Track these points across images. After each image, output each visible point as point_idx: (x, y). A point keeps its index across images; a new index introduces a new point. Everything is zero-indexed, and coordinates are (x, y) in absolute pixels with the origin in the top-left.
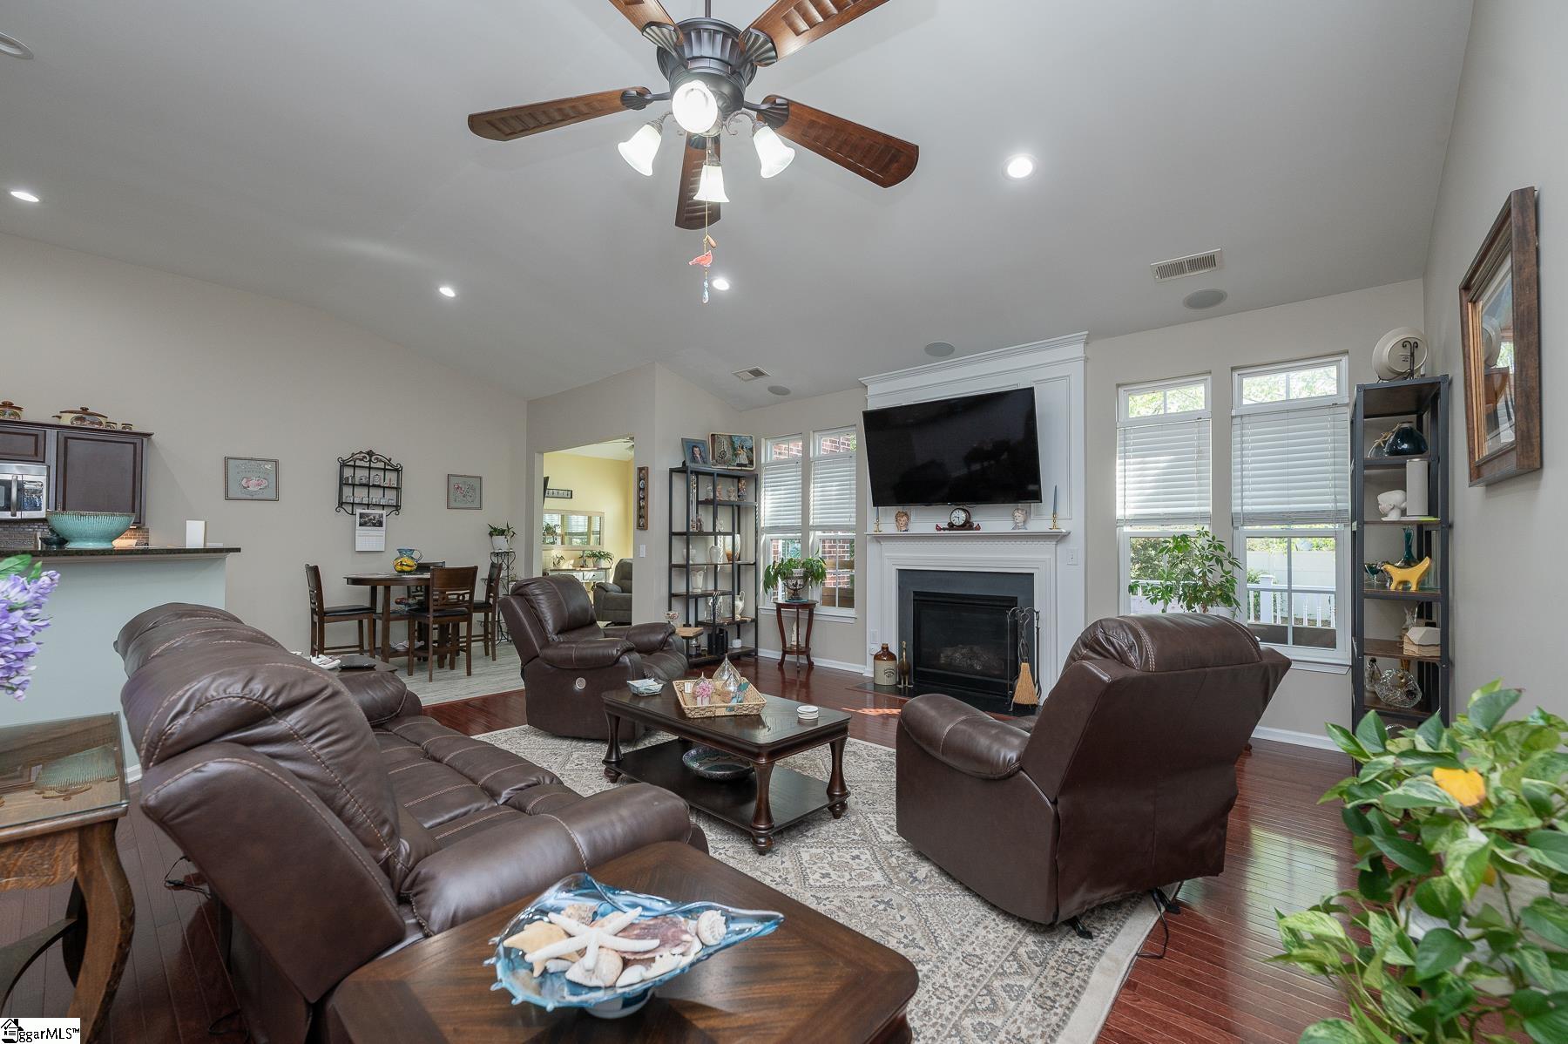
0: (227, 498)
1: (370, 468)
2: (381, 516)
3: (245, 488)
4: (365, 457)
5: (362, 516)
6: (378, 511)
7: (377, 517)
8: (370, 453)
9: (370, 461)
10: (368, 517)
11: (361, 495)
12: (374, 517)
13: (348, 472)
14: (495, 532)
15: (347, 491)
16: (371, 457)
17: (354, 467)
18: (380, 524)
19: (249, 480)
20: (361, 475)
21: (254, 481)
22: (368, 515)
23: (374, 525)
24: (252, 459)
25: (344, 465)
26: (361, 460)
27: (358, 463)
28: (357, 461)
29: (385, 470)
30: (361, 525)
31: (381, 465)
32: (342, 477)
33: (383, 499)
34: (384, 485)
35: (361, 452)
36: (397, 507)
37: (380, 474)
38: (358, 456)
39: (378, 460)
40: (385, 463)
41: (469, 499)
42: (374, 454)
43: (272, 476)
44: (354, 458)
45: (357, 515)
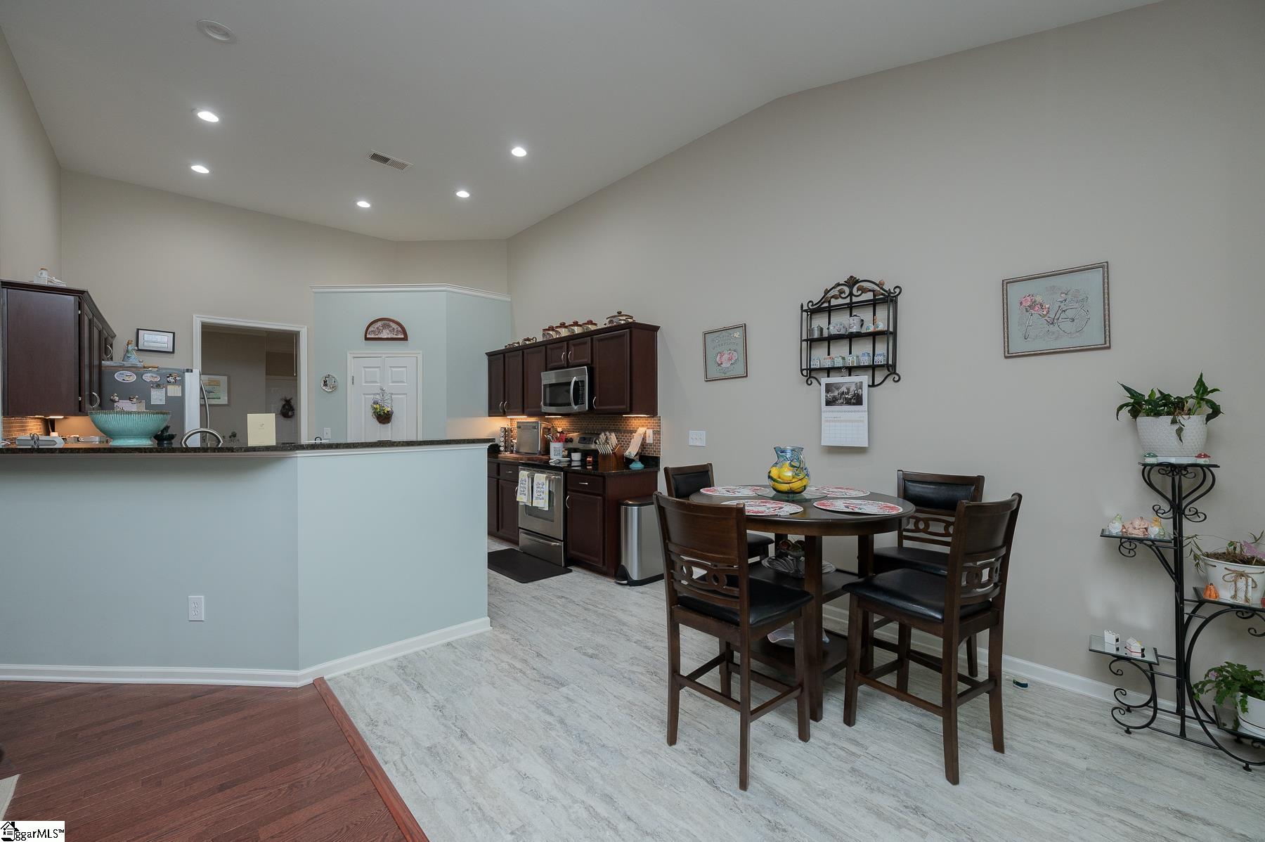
0: (708, 380)
1: (851, 306)
2: (860, 386)
3: (719, 365)
4: (842, 292)
5: (829, 388)
6: (855, 379)
8: (852, 282)
9: (851, 294)
10: (838, 389)
11: (839, 354)
12: (848, 389)
13: (820, 321)
14: (1139, 406)
15: (818, 350)
16: (852, 287)
17: (829, 310)
18: (857, 400)
19: (722, 354)
20: (841, 322)
21: (726, 356)
22: (837, 386)
23: (848, 402)
24: (724, 329)
25: (811, 311)
26: (835, 297)
27: (834, 302)
28: (833, 300)
29: (874, 303)
30: (828, 403)
31: (869, 296)
32: (810, 331)
33: (864, 354)
34: (872, 329)
35: (839, 285)
36: (887, 366)
37: (866, 315)
38: (832, 293)
39: (864, 290)
40: (873, 291)
41: (1067, 326)
42: (858, 282)
43: (741, 349)
44: (825, 298)
45: (823, 388)
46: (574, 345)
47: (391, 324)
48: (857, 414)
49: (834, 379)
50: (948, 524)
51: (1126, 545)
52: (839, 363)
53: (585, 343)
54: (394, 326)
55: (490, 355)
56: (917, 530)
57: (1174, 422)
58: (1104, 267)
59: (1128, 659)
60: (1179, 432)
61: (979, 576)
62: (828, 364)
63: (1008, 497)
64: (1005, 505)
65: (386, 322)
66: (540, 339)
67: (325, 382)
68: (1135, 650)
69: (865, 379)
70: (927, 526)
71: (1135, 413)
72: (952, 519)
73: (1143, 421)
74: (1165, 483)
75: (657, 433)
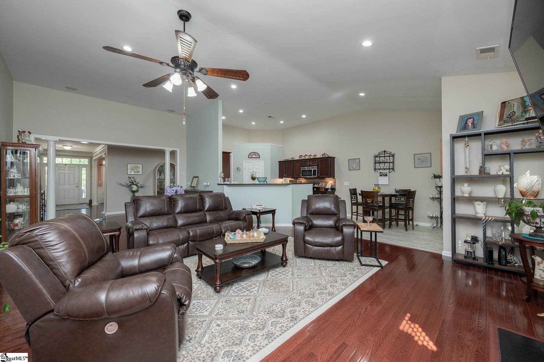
0: (349, 170)
1: (384, 156)
3: (353, 167)
5: (380, 173)
7: (385, 173)
8: (385, 151)
9: (385, 154)
11: (382, 165)
13: (377, 159)
15: (377, 165)
16: (385, 152)
17: (380, 157)
18: (386, 175)
20: (382, 159)
21: (354, 165)
22: (382, 173)
23: (384, 176)
24: (354, 159)
25: (376, 157)
26: (381, 154)
27: (381, 155)
29: (389, 156)
30: (380, 176)
31: (388, 155)
32: (376, 161)
33: (387, 166)
34: (389, 162)
35: (382, 152)
36: (392, 169)
37: (388, 158)
38: (380, 153)
39: (387, 153)
40: (389, 154)
41: (425, 163)
42: (386, 151)
43: (358, 163)
44: (379, 154)
45: (379, 173)
46: (312, 161)
47: (256, 154)
48: (387, 178)
49: (381, 171)
50: (405, 198)
51: (433, 199)
52: (382, 168)
53: (316, 160)
54: (257, 154)
55: (279, 162)
56: (399, 200)
57: (439, 179)
58: (430, 153)
59: (433, 217)
60: (440, 181)
61: (410, 202)
62: (380, 168)
63: (414, 190)
64: (414, 191)
65: (255, 153)
66: (298, 158)
67: (237, 169)
68: (434, 216)
69: (388, 171)
70: (401, 199)
71: (435, 178)
72: (406, 197)
73: (436, 179)
74: (438, 189)
75: (335, 182)
